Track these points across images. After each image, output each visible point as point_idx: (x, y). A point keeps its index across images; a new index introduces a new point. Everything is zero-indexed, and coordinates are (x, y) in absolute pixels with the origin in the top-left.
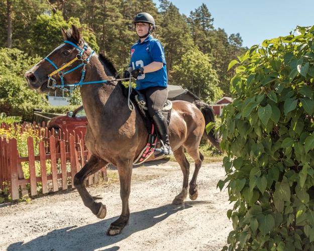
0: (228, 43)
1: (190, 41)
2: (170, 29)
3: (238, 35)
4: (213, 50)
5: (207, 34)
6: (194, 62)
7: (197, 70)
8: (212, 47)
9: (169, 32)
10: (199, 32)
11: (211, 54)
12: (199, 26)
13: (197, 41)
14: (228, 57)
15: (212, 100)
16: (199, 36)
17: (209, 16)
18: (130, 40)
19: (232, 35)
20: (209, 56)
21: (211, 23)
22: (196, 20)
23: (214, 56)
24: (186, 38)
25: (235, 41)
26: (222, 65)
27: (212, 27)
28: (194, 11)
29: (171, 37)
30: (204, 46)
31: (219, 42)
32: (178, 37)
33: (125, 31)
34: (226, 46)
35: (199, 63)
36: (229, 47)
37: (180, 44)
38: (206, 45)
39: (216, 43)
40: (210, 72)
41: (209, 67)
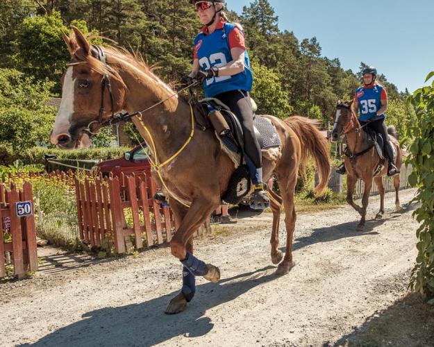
0: (299, 52)
3: (314, 40)
4: (279, 63)
5: (272, 41)
7: (259, 92)
8: (277, 58)
10: (258, 37)
11: (277, 69)
12: (257, 28)
13: (256, 50)
16: (259, 43)
17: (272, 12)
19: (305, 41)
20: (274, 72)
21: (274, 24)
22: (252, 19)
23: (280, 71)
25: (310, 50)
26: (293, 84)
27: (276, 30)
28: (249, 6)
30: (266, 58)
31: (288, 51)
33: (151, 38)
34: (298, 57)
36: (301, 59)
38: (269, 56)
39: (283, 52)
40: (280, 95)
41: (278, 89)
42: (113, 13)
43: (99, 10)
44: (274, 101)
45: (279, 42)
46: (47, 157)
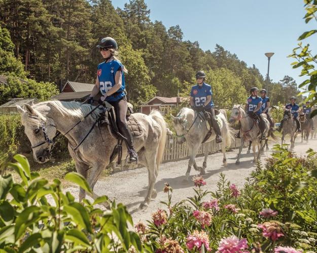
0: (166, 37)
1: (123, 36)
2: (100, 24)
3: (178, 27)
4: (148, 45)
5: (143, 28)
8: (147, 42)
9: (100, 27)
11: (146, 50)
12: (134, 19)
13: (131, 36)
16: (133, 30)
17: (145, 7)
18: (55, 37)
19: (172, 28)
20: (143, 51)
21: (147, 16)
23: (150, 51)
24: (119, 32)
25: (175, 35)
27: (148, 20)
28: (129, 3)
29: (102, 32)
30: (138, 41)
31: (156, 36)
32: (109, 32)
34: (164, 40)
36: (168, 42)
38: (141, 40)
39: (152, 37)
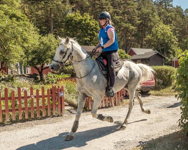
0: (183, 15)
1: (157, 18)
2: (143, 11)
4: (173, 21)
5: (169, 11)
6: (160, 32)
7: (162, 37)
8: (172, 19)
9: (143, 13)
10: (163, 10)
11: (172, 25)
12: (163, 6)
13: (162, 17)
14: (184, 25)
15: (174, 56)
16: (163, 13)
18: (118, 22)
19: (187, 10)
20: (170, 26)
21: (171, 3)
22: (160, 2)
23: (174, 25)
24: (154, 15)
26: (180, 31)
27: (172, 6)
29: (144, 17)
30: (166, 20)
31: (177, 16)
32: (149, 16)
33: (114, 17)
34: (183, 18)
35: (163, 32)
36: (185, 18)
37: (150, 20)
38: (168, 19)
39: (175, 16)
40: (172, 37)
41: (171, 35)
42: (100, 8)
43: (94, 7)
44: (169, 40)
45: (173, 12)
46: (72, 70)
